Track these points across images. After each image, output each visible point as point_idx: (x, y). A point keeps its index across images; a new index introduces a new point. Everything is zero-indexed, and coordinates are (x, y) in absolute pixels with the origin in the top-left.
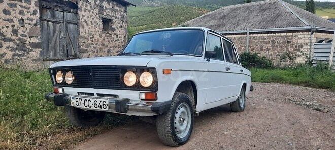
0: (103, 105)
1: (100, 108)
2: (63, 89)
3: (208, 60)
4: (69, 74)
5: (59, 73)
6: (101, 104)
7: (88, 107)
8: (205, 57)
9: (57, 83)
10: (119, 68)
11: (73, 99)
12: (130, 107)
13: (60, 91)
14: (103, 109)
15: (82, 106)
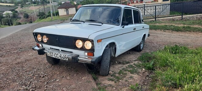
0: (65, 57)
1: (63, 59)
2: (42, 45)
3: (123, 27)
4: (45, 36)
5: (39, 35)
6: (64, 57)
7: (57, 58)
8: (122, 25)
9: (38, 41)
10: (73, 38)
11: (48, 52)
12: (79, 60)
13: (40, 45)
14: (65, 59)
15: (54, 57)
